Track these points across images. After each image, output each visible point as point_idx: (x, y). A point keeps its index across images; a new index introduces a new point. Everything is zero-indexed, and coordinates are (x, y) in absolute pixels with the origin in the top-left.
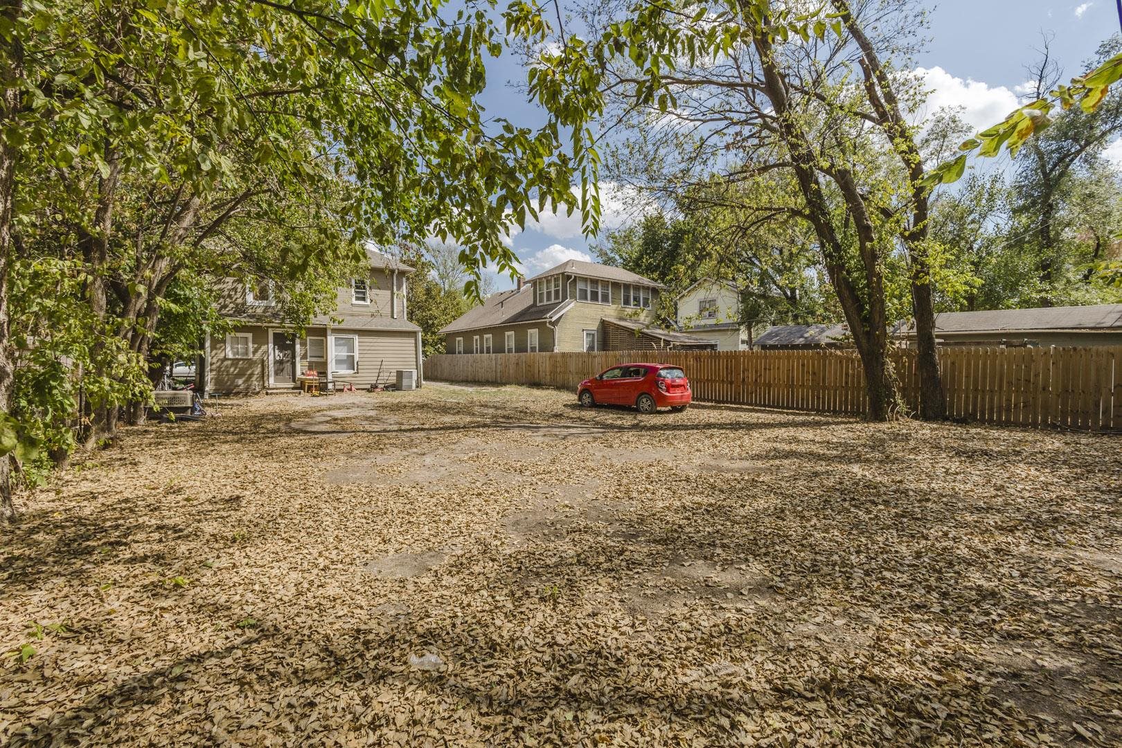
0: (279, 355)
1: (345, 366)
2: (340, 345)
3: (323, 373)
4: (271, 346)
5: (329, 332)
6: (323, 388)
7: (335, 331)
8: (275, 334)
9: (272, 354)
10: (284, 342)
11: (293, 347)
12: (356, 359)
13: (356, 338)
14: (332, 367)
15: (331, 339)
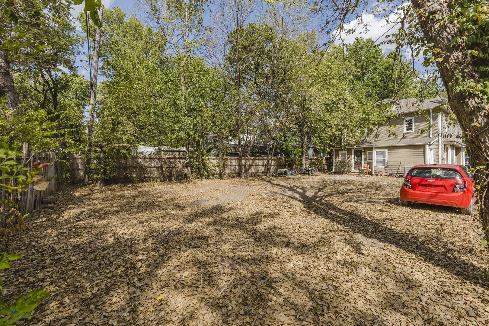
0: (357, 160)
1: (382, 164)
2: (379, 154)
3: (371, 167)
4: (353, 156)
5: (374, 149)
6: (371, 174)
7: (376, 148)
8: (355, 151)
9: (353, 159)
10: (358, 154)
11: (361, 156)
12: (386, 161)
13: (387, 151)
14: (374, 164)
15: (374, 152)
